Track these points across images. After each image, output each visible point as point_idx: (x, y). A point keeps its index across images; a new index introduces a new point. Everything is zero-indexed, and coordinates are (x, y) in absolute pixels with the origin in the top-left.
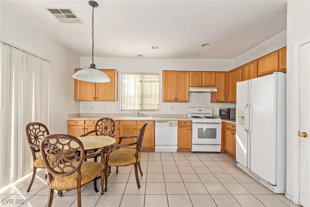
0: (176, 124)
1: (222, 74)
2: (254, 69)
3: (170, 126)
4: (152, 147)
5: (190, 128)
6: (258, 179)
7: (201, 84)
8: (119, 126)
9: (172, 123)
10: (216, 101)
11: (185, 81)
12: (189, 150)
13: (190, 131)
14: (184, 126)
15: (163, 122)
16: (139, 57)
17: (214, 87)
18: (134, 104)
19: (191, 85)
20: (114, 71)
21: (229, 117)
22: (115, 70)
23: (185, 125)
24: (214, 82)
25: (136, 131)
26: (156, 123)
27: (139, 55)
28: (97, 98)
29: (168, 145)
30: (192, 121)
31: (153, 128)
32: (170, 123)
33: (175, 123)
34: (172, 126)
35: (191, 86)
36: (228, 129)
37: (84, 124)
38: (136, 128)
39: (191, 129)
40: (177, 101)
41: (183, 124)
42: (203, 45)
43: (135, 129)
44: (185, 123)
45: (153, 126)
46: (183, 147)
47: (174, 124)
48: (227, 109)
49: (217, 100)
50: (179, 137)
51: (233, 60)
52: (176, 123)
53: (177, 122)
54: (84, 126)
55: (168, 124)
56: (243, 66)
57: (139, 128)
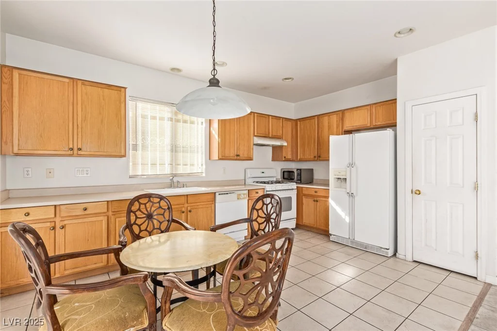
0: (245, 196)
1: (289, 122)
2: (337, 121)
3: (238, 199)
6: (366, 248)
7: (267, 133)
9: (240, 195)
10: (284, 159)
11: (249, 128)
15: (227, 194)
16: (171, 72)
17: (280, 138)
18: (162, 164)
19: (256, 134)
20: (123, 90)
21: (300, 180)
23: (257, 195)
24: (281, 132)
25: (184, 214)
26: (218, 197)
27: (173, 69)
28: (80, 149)
30: (264, 189)
31: (213, 205)
32: (238, 194)
33: (244, 194)
34: (241, 199)
35: (255, 136)
36: (305, 195)
37: (53, 216)
38: (183, 210)
40: (238, 157)
41: (254, 195)
42: (286, 79)
43: (183, 212)
44: (257, 193)
45: (211, 203)
47: (243, 196)
48: (297, 170)
49: (285, 157)
51: (293, 104)
52: (246, 194)
53: (246, 192)
54: (54, 220)
55: (234, 196)
56: (321, 116)
57: (189, 209)
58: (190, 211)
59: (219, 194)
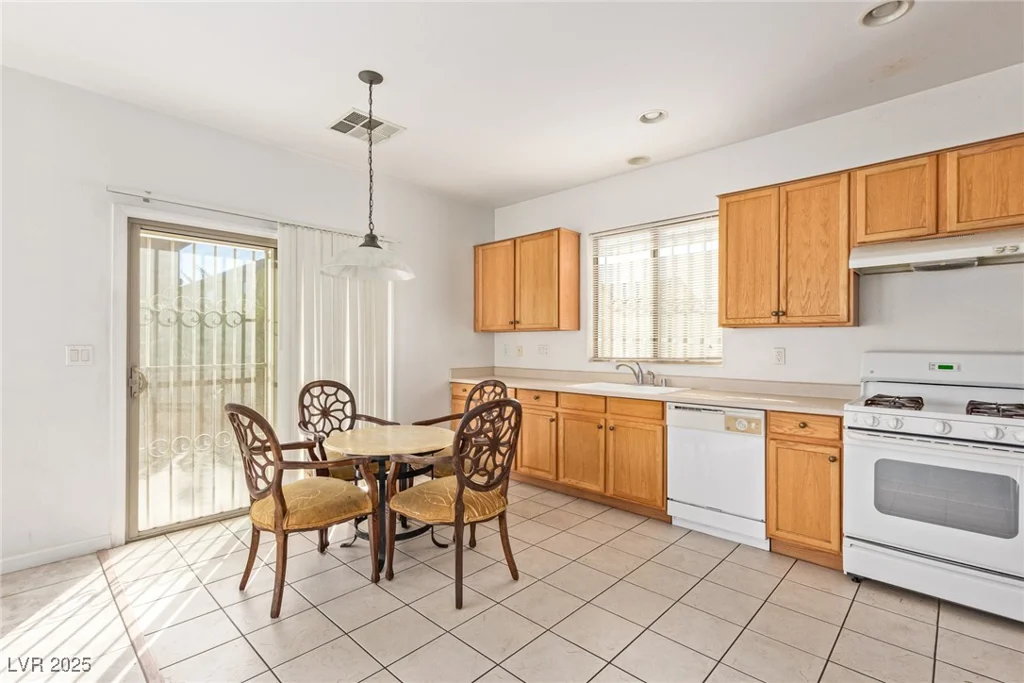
0: (753, 425)
3: (728, 428)
4: (655, 501)
5: (834, 452)
7: (930, 221)
8: (558, 410)
9: (736, 419)
12: (832, 562)
13: (835, 466)
14: (797, 439)
15: (698, 409)
19: (861, 236)
20: (551, 234)
22: (558, 230)
23: (802, 432)
25: (602, 431)
26: (671, 413)
27: (634, 161)
28: (519, 323)
29: (721, 511)
30: (841, 419)
31: (660, 429)
32: (728, 418)
33: (749, 421)
34: (738, 430)
35: (861, 244)
38: (602, 423)
39: (838, 460)
41: (789, 427)
43: (600, 427)
44: (805, 425)
45: (658, 422)
46: (790, 536)
47: (746, 424)
50: (773, 486)
52: (757, 421)
53: (761, 415)
55: (718, 419)
57: (611, 423)
58: (612, 429)
59: (676, 407)
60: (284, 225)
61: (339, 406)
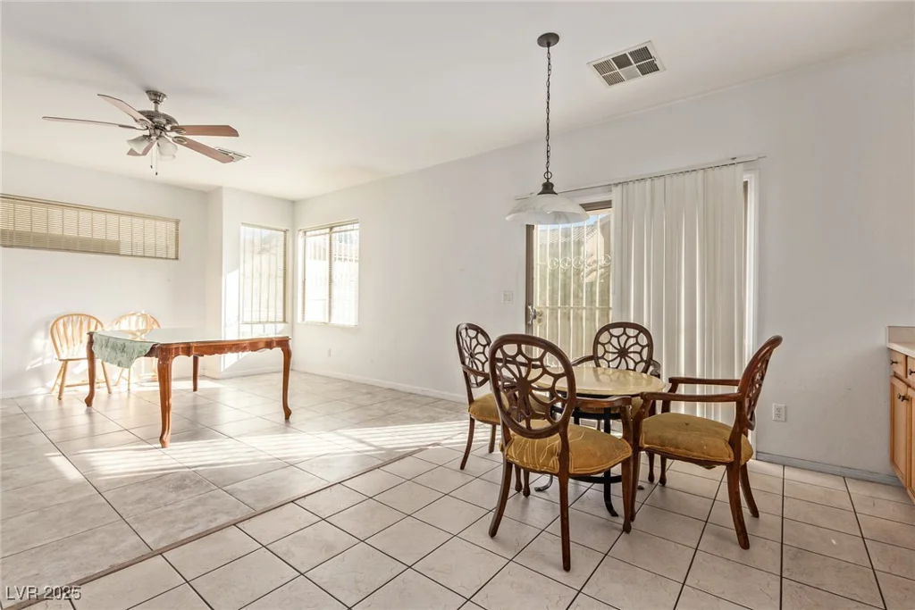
60: (616, 185)
61: (638, 348)
